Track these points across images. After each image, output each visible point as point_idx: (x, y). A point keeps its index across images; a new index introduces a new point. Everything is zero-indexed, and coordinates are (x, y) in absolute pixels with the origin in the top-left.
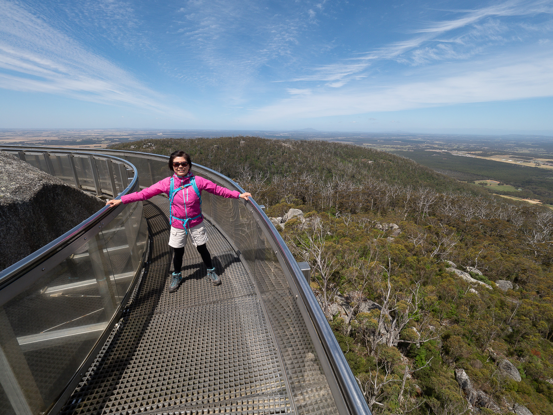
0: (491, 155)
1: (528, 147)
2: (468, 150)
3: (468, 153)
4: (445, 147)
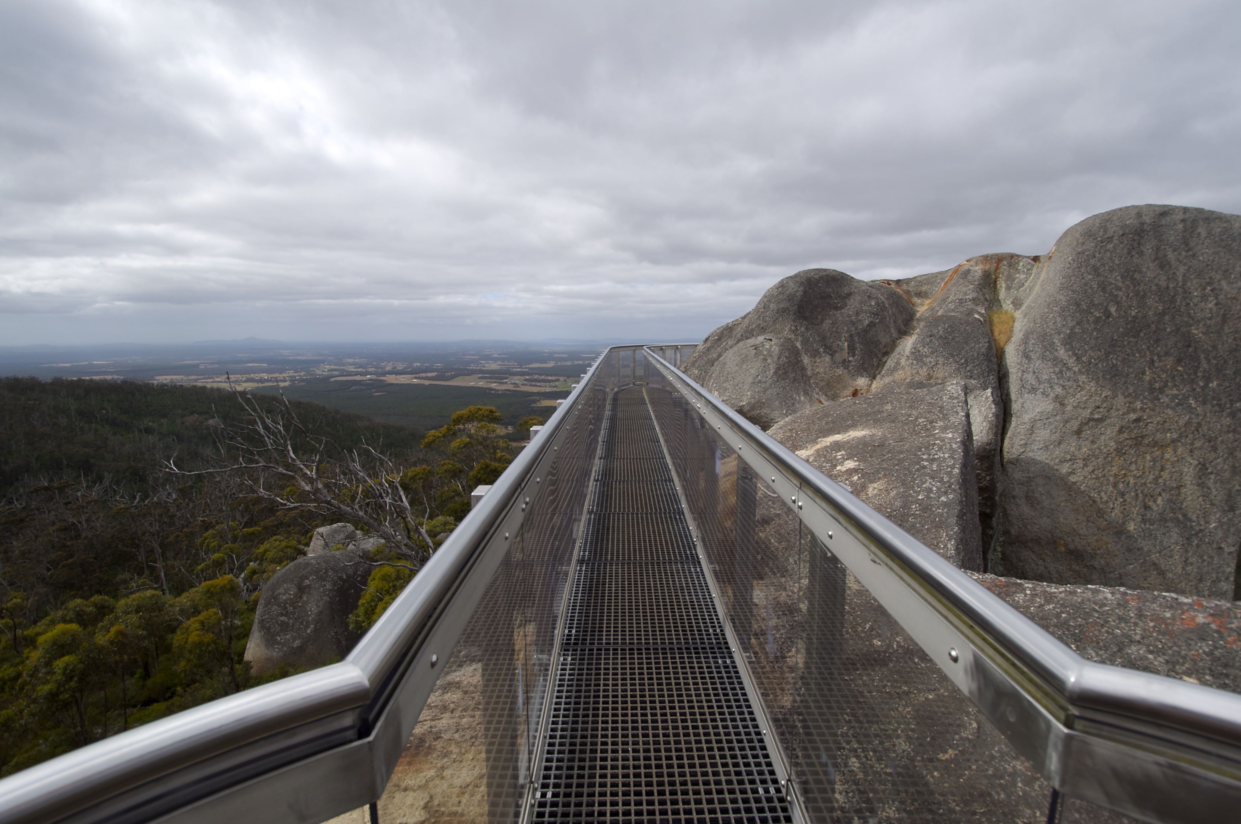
0: (452, 378)
1: (495, 360)
2: (414, 372)
3: (416, 378)
4: (370, 370)
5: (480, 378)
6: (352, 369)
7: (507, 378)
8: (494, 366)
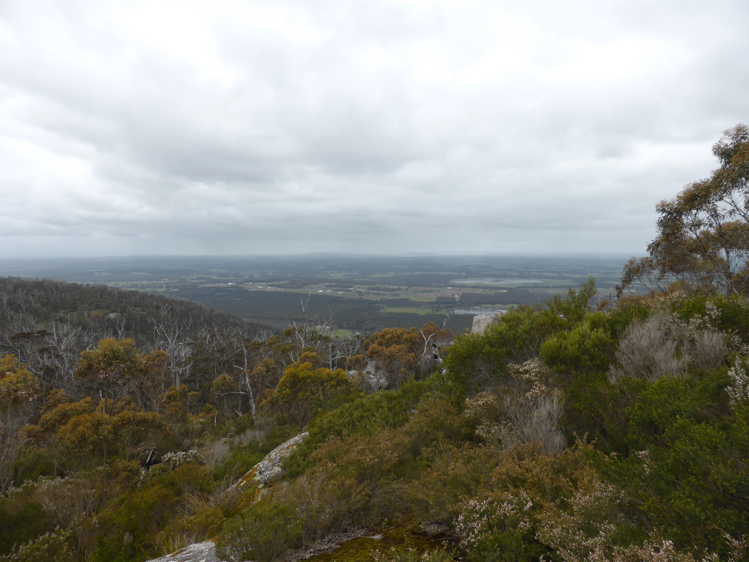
0: (302, 286)
4: (231, 278)
5: (327, 286)
6: (215, 277)
7: (352, 287)
8: (339, 276)
